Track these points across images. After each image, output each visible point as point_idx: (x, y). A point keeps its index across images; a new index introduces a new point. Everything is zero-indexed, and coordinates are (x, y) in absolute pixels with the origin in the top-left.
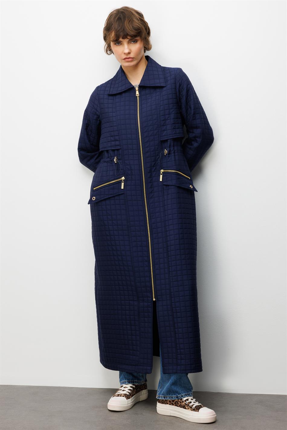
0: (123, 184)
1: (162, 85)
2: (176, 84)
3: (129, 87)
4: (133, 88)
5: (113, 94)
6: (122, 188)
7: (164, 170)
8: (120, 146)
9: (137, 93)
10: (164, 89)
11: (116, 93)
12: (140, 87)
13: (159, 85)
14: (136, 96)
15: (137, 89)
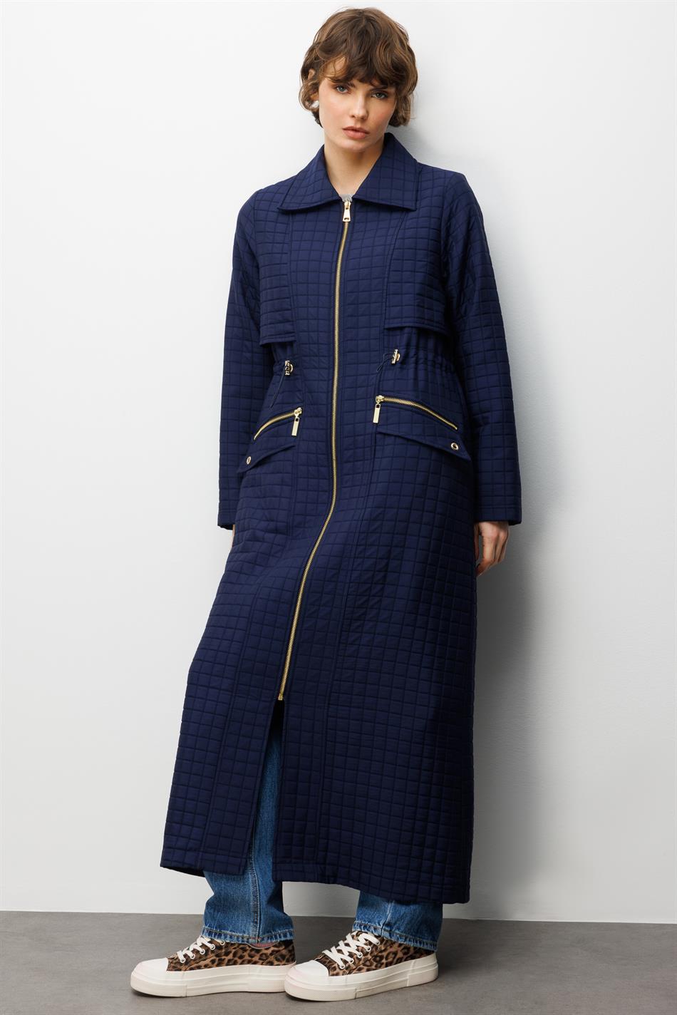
0: (296, 424)
1: (408, 205)
2: (443, 208)
3: (330, 199)
4: (338, 202)
5: (289, 209)
6: (294, 433)
7: (385, 396)
8: (293, 334)
9: (347, 214)
10: (411, 215)
11: (297, 208)
12: (356, 200)
13: (399, 204)
14: (344, 220)
15: (347, 204)
